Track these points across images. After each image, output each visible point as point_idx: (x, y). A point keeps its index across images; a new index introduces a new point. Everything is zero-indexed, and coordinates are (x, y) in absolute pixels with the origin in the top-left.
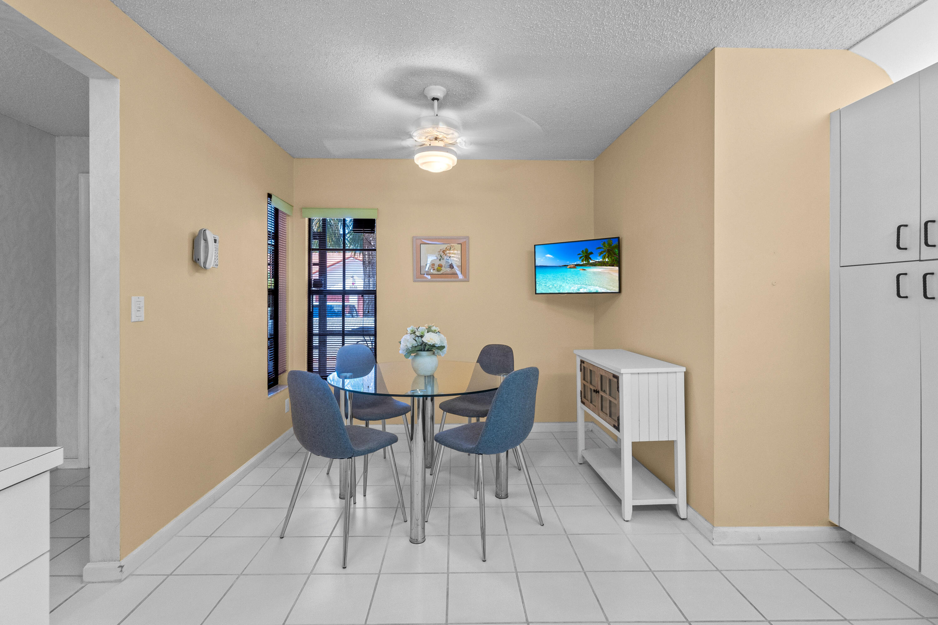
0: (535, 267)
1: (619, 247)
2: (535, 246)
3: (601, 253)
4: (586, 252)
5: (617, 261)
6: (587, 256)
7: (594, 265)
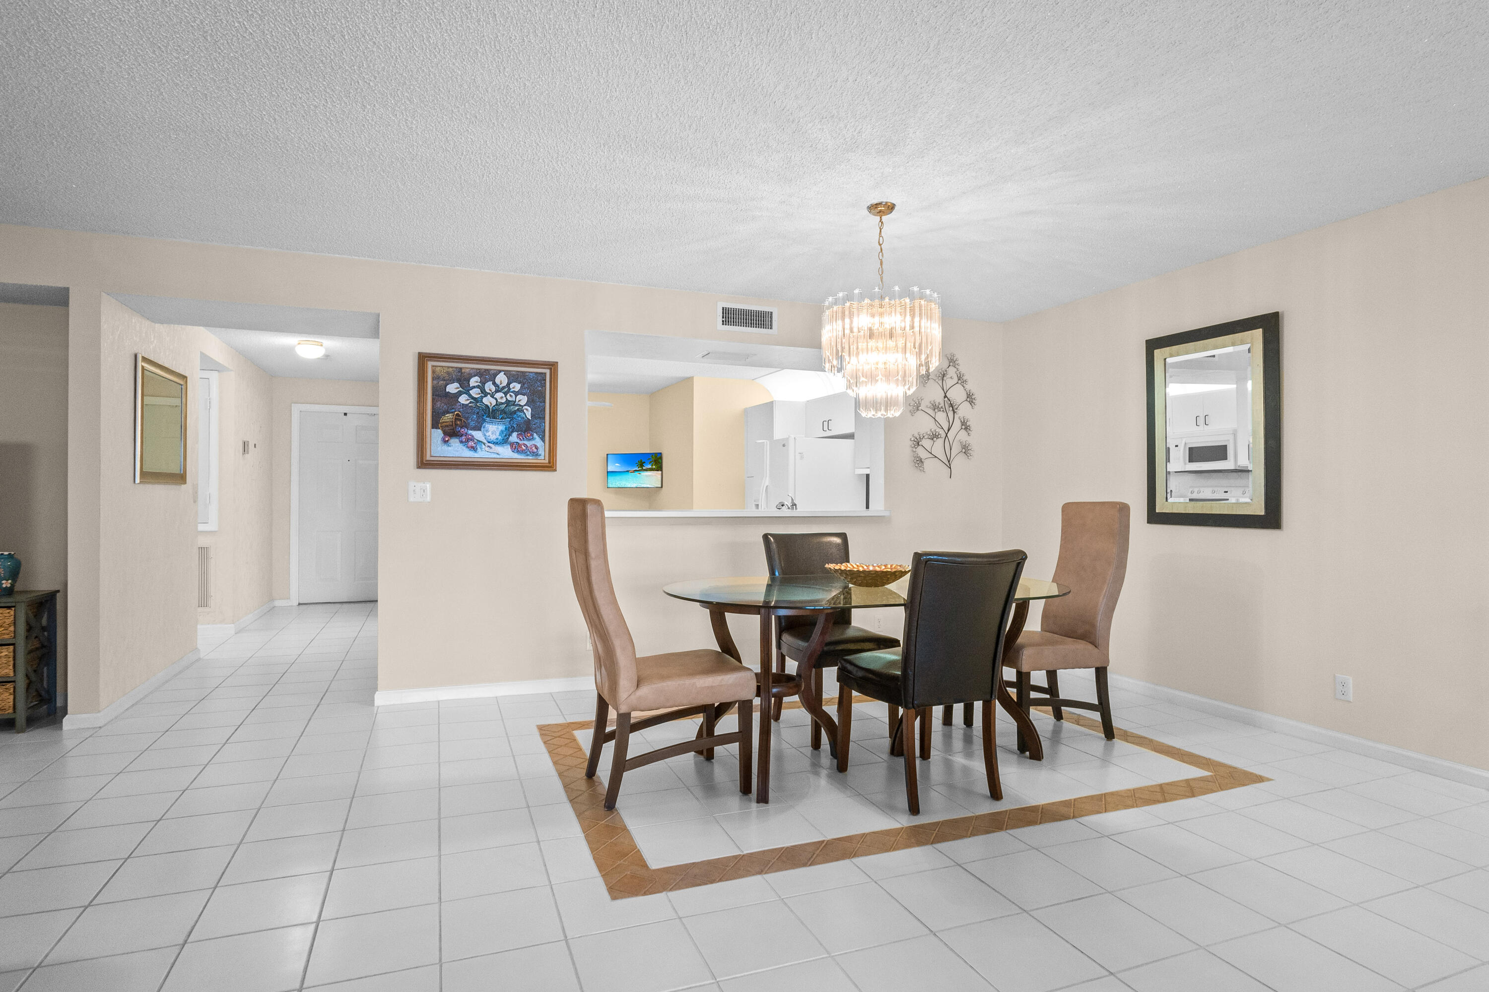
0: (607, 472)
1: (661, 458)
2: (607, 455)
3: (650, 462)
4: (641, 462)
5: (660, 468)
6: (642, 465)
7: (646, 470)
